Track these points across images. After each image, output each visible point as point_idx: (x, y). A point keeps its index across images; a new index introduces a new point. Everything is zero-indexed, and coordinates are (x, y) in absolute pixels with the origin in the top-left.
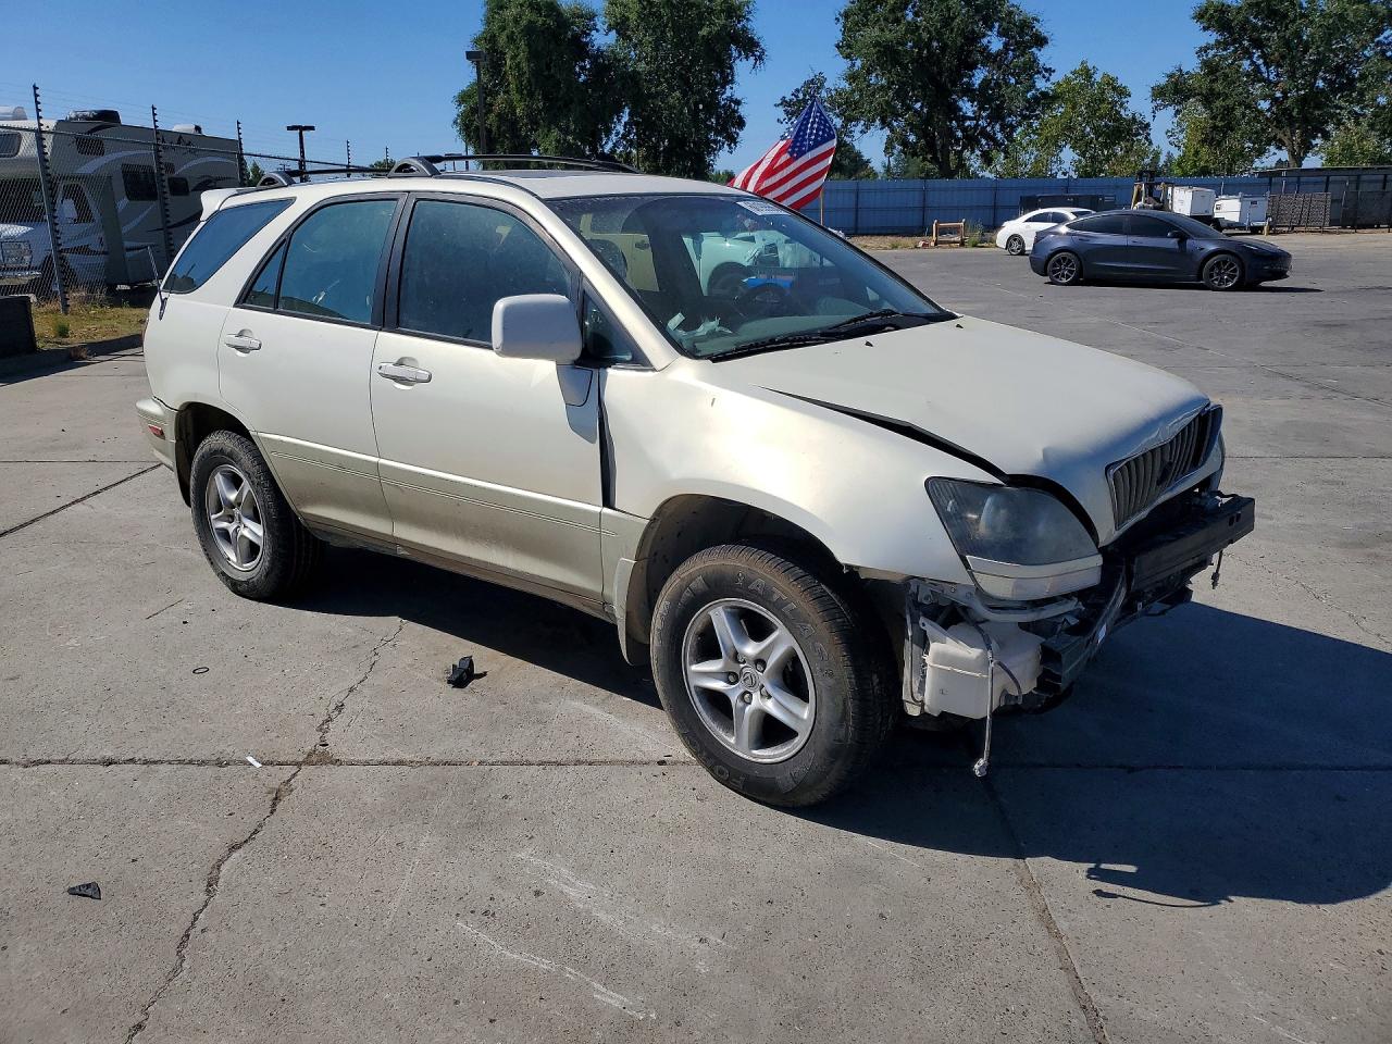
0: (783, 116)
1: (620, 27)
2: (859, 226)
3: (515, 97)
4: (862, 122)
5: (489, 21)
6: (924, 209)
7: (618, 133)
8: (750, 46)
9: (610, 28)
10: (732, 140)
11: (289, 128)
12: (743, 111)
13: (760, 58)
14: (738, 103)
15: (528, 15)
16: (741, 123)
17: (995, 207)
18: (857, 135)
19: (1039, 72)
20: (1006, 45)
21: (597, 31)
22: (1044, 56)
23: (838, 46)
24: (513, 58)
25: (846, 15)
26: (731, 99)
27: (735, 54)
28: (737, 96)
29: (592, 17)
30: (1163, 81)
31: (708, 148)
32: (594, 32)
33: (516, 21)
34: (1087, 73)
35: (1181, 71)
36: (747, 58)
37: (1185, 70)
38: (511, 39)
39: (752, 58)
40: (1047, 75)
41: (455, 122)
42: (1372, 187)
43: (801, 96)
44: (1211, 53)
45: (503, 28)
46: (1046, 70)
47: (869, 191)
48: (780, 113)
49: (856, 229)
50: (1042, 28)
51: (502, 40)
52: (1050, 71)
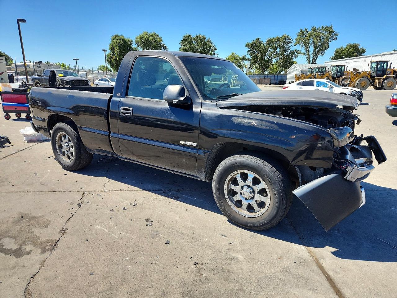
1: (137, 43)
5: (112, 42)
15: (119, 41)
19: (216, 55)
22: (216, 52)
24: (116, 49)
25: (181, 43)
27: (163, 49)
29: (132, 41)
32: (133, 44)
33: (116, 42)
34: (234, 54)
35: (244, 55)
38: (116, 45)
44: (249, 52)
45: (114, 43)
51: (114, 45)
52: (218, 55)
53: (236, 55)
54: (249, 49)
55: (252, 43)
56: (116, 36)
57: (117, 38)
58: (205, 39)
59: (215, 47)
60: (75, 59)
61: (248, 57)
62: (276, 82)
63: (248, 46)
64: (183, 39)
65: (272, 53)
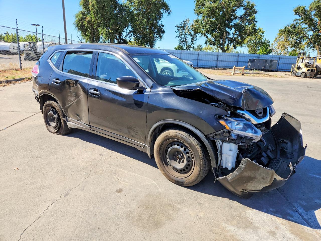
0: (177, 30)
2: (198, 65)
4: (200, 34)
6: (217, 61)
7: (127, 32)
8: (167, 9)
10: (161, 37)
11: (32, 25)
12: (164, 28)
13: (169, 13)
14: (163, 26)
16: (164, 32)
17: (238, 62)
20: (246, 12)
23: (194, 10)
26: (161, 25)
28: (163, 24)
39: (167, 13)
46: (256, 21)
47: (202, 55)
49: (197, 65)
50: (256, 8)
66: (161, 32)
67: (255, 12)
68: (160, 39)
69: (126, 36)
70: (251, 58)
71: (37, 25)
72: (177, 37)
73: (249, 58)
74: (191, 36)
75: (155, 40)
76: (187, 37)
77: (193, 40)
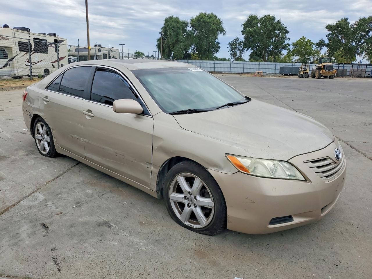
0: (229, 46)
1: (192, 25)
3: (169, 40)
4: (246, 49)
5: (165, 24)
6: (259, 69)
7: (192, 49)
8: (222, 31)
9: (191, 26)
10: (217, 51)
11: (120, 45)
12: (220, 45)
13: (225, 33)
14: (219, 43)
15: (173, 24)
16: (219, 48)
17: (275, 69)
18: (245, 51)
19: (287, 39)
20: (279, 33)
21: (188, 27)
22: (287, 36)
23: (242, 31)
25: (244, 25)
26: (217, 42)
27: (219, 32)
28: (219, 42)
29: (187, 23)
30: (318, 42)
31: (212, 53)
32: (187, 27)
33: (171, 24)
34: (303, 39)
35: (322, 40)
36: (222, 33)
37: (323, 40)
38: (170, 28)
39: (223, 34)
40: (289, 40)
41: (156, 45)
42: (355, 68)
43: (233, 42)
44: (330, 36)
45: (168, 26)
46: (289, 39)
48: (228, 46)
49: (243, 72)
50: (288, 29)
51: (168, 28)
53: (306, 40)
54: (331, 32)
55: (337, 24)
56: (171, 18)
57: (172, 20)
58: (274, 19)
59: (286, 29)
60: (121, 44)
61: (327, 41)
62: (368, 74)
63: (329, 27)
64: (247, 20)
65: (363, 37)
66: (217, 48)
67: (287, 32)
68: (217, 53)
69: (191, 51)
70: (282, 66)
71: (123, 45)
72: (229, 51)
73: (280, 66)
74: (239, 50)
75: (213, 53)
76: (237, 51)
77: (241, 53)
